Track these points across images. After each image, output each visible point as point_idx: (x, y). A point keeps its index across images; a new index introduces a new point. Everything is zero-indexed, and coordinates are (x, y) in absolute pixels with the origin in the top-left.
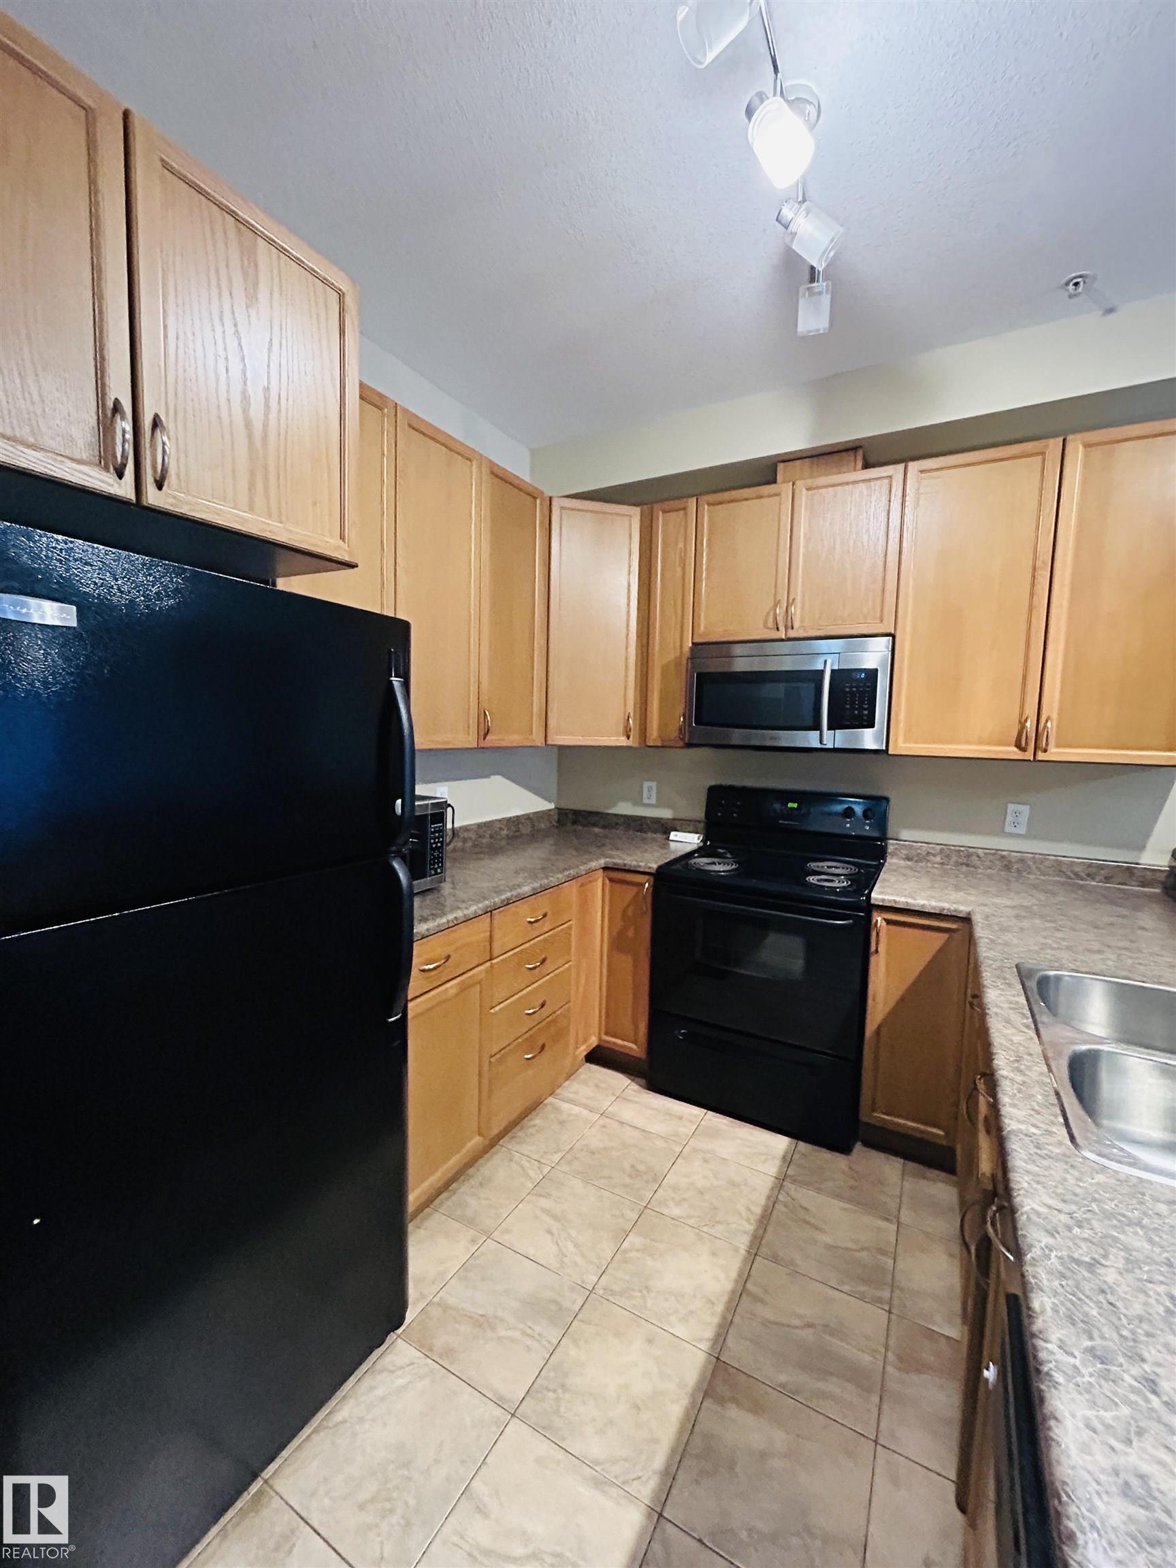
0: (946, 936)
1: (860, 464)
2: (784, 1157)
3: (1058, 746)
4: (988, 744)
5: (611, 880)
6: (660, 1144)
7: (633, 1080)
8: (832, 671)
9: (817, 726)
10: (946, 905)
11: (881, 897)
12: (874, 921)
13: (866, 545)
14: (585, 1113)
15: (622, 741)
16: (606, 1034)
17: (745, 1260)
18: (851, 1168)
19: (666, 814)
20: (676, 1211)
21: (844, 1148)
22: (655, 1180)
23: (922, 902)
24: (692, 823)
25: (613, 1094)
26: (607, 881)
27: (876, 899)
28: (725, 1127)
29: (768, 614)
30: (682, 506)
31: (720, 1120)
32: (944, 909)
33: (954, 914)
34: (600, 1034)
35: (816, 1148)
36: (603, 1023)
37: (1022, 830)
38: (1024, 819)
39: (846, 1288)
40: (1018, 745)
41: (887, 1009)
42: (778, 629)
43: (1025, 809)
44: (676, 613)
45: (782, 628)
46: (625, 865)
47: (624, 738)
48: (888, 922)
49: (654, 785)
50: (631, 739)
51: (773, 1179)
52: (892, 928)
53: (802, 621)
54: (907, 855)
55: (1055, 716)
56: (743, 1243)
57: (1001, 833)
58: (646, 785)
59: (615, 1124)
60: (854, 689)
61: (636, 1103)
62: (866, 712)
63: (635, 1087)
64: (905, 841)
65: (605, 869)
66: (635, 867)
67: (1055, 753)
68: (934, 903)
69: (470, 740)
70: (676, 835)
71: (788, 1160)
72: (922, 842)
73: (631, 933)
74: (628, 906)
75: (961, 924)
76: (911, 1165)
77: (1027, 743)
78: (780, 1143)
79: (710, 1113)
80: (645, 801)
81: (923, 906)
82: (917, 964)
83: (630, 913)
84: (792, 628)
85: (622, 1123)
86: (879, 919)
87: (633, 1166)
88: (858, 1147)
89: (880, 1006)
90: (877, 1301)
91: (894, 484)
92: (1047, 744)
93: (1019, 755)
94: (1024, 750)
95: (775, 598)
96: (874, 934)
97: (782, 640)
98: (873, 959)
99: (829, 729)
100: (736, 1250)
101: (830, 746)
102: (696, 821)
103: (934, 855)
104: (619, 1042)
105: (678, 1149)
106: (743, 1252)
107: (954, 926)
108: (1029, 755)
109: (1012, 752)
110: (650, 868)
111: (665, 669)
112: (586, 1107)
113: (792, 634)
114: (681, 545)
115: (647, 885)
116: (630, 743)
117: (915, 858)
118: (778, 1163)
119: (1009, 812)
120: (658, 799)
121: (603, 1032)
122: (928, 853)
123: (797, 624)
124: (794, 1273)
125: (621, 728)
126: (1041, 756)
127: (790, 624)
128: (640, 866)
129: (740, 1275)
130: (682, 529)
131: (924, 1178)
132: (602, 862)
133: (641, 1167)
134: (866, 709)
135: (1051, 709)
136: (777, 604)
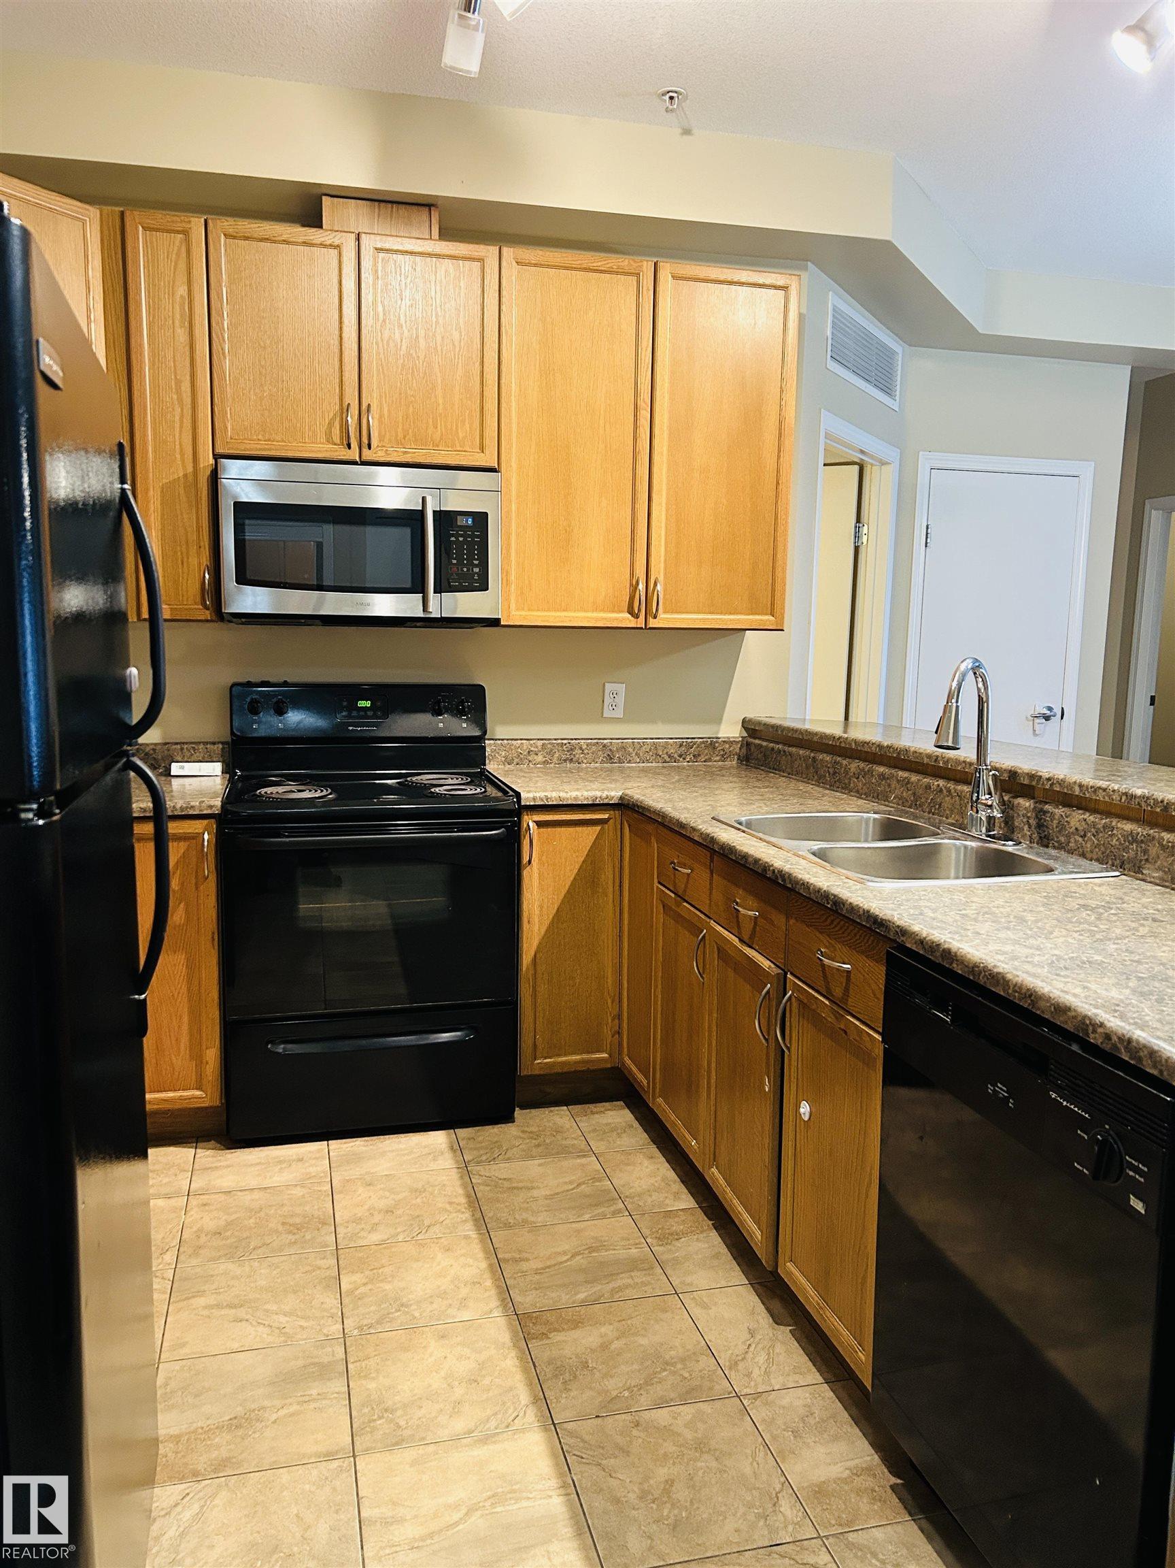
0: (598, 828)
1: (436, 233)
2: (452, 1148)
3: (665, 612)
4: (603, 610)
7: (196, 1148)
8: (434, 511)
9: (418, 587)
10: (598, 794)
11: (531, 795)
12: (525, 824)
13: (457, 344)
14: (162, 1202)
20: (375, 1237)
21: (505, 1119)
22: (324, 1224)
23: (574, 794)
25: (186, 1171)
27: (527, 799)
28: (363, 1148)
29: (331, 424)
30: (179, 226)
31: (351, 1144)
32: (596, 798)
33: (606, 801)
35: (477, 1128)
37: (619, 713)
38: (621, 700)
39: (587, 1217)
40: (631, 611)
41: (543, 931)
42: (349, 446)
43: (621, 688)
44: (180, 400)
45: (354, 445)
48: (539, 824)
51: (456, 1170)
52: (544, 830)
53: (381, 439)
54: (506, 757)
55: (661, 578)
57: (601, 719)
60: (461, 539)
62: (476, 570)
63: (204, 1153)
64: (503, 739)
66: (182, 809)
67: (665, 619)
68: (586, 794)
70: (181, 768)
71: (457, 1149)
72: (521, 739)
75: (612, 812)
76: (576, 1108)
77: (639, 610)
78: (436, 1138)
79: (334, 1142)
81: (576, 798)
82: (569, 872)
84: (370, 447)
85: (228, 1192)
86: (529, 821)
88: (518, 1112)
89: (536, 928)
90: (615, 1213)
91: (487, 270)
92: (657, 610)
93: (630, 622)
94: (637, 617)
95: (341, 399)
96: (525, 843)
97: (354, 462)
98: (525, 873)
99: (435, 593)
100: (466, 1237)
101: (435, 614)
103: (536, 753)
104: (171, 1094)
105: (326, 1188)
106: (473, 1234)
107: (606, 816)
108: (640, 622)
109: (625, 619)
110: (211, 807)
111: (167, 492)
114: (182, 290)
115: (206, 837)
117: (516, 760)
118: (448, 1155)
119: (607, 692)
122: (530, 752)
123: (374, 443)
124: (534, 1228)
126: (652, 623)
127: (365, 440)
128: (192, 808)
129: (486, 1251)
130: (182, 265)
131: (593, 1113)
133: (297, 1220)
134: (476, 566)
135: (658, 571)
136: (344, 410)
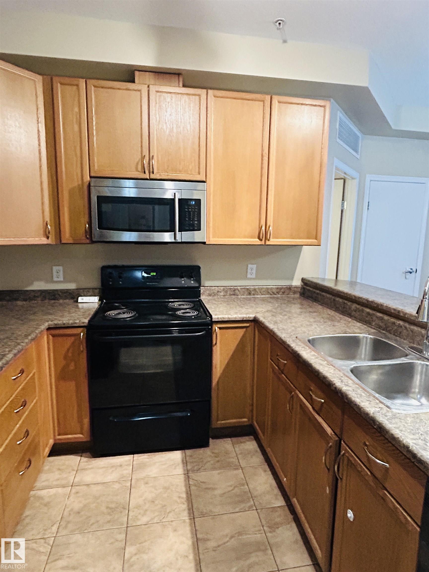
0: (244, 330)
1: (181, 84)
2: (183, 461)
3: (273, 238)
4: (248, 238)
5: (53, 336)
6: (117, 486)
7: (81, 456)
8: (179, 199)
9: (172, 229)
10: (245, 316)
11: (216, 317)
12: (214, 329)
13: (189, 130)
14: (60, 490)
15: (44, 241)
16: (59, 435)
17: (191, 525)
18: (213, 453)
19: (72, 286)
20: (144, 520)
21: (205, 445)
22: (124, 508)
23: (235, 316)
24: (91, 290)
25: (73, 470)
26: (51, 337)
27: (215, 319)
28: (148, 460)
29: (137, 164)
30: (75, 82)
31: (143, 457)
32: (244, 318)
33: (248, 319)
34: (54, 436)
35: (194, 450)
36: (56, 429)
37: (254, 276)
38: (254, 271)
39: (237, 510)
40: (259, 238)
41: (221, 372)
42: (145, 173)
43: (254, 266)
44: (76, 155)
45: (147, 172)
46: (64, 324)
47: (45, 239)
48: (220, 328)
49: (61, 268)
50: (50, 239)
51: (183, 475)
52: (222, 331)
53: (158, 169)
54: (209, 294)
55: (272, 225)
56: (185, 516)
57: (246, 278)
58: (55, 268)
59: (85, 487)
60: (190, 210)
61: (92, 468)
63: (84, 459)
64: (207, 287)
65: (49, 329)
66: (72, 324)
67: (273, 241)
68: (240, 316)
70: (83, 299)
71: (185, 462)
72: (215, 286)
73: (72, 367)
74: (68, 350)
75: (250, 323)
76: (234, 439)
77: (263, 237)
78: (177, 455)
79: (136, 456)
80: (55, 279)
81: (235, 318)
82: (233, 347)
83: (70, 355)
84: (153, 173)
85: (88, 485)
86: (216, 327)
87: (107, 508)
88: (211, 440)
89: (218, 369)
90: (250, 508)
91: (202, 99)
92: (270, 238)
93: (259, 242)
94: (261, 240)
95: (142, 154)
96: (214, 336)
97: (147, 179)
98: (214, 348)
99: (179, 231)
100: (184, 521)
101: (179, 240)
102: (93, 289)
103: (221, 292)
104: (70, 436)
105: (129, 484)
106: (188, 521)
107: (248, 325)
108: (263, 243)
109: (256, 241)
110: (83, 323)
111: (71, 192)
112: (57, 486)
113: (152, 176)
114: (76, 109)
115: (82, 334)
116: (49, 242)
117: (213, 295)
118: (181, 466)
119: (249, 268)
120: (64, 278)
121: (57, 434)
122: (218, 292)
123: (155, 171)
124: (214, 517)
125: (42, 232)
126: (268, 243)
127: (151, 170)
128: (76, 323)
129: (192, 533)
130: (76, 99)
131: (241, 442)
132: (46, 325)
133: (113, 506)
134: (196, 221)
135: (270, 222)
136: (143, 158)
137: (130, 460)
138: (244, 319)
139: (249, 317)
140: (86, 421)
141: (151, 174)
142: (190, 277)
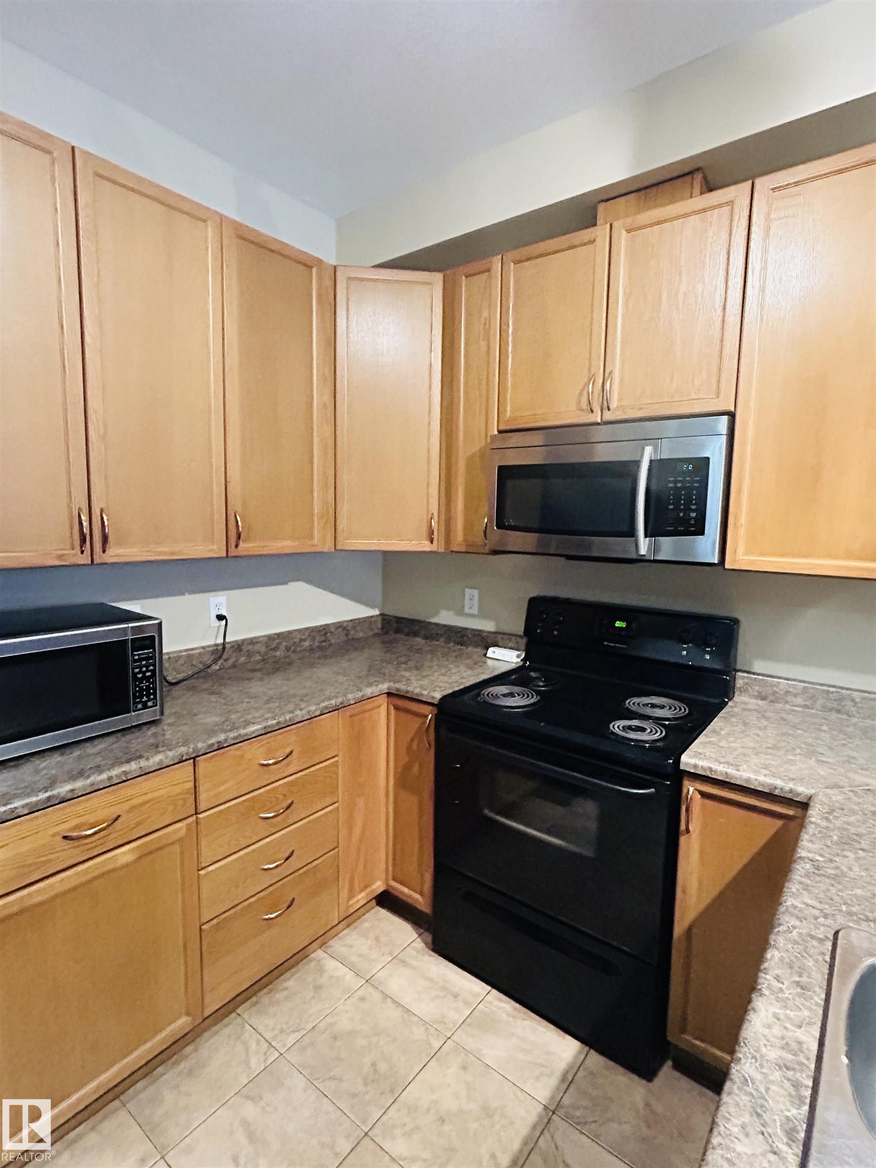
0: (779, 823)
1: (697, 190)
2: (565, 1075)
5: (397, 708)
6: (419, 1033)
7: (420, 935)
8: (650, 461)
9: (632, 533)
10: (779, 783)
11: (692, 761)
12: (685, 791)
14: (350, 975)
15: (426, 546)
16: (394, 879)
18: (648, 1106)
19: (488, 626)
20: (400, 1147)
21: (647, 1073)
22: (392, 1092)
23: (746, 775)
24: (513, 638)
25: (391, 954)
26: (393, 711)
27: (687, 764)
28: (504, 1016)
29: (581, 392)
30: (485, 267)
31: (502, 1005)
32: (776, 788)
33: (789, 796)
34: (387, 880)
35: (612, 1064)
36: (391, 868)
41: (701, 906)
42: (592, 411)
45: (597, 409)
46: (408, 692)
47: (427, 543)
48: (704, 795)
49: (476, 592)
50: (435, 542)
51: (542, 1108)
52: (708, 802)
53: (620, 400)
54: (759, 692)
58: (468, 592)
59: (377, 996)
60: (680, 485)
61: (414, 968)
62: (693, 515)
64: (758, 674)
65: (389, 694)
66: (417, 694)
68: (762, 778)
69: (216, 549)
70: (494, 652)
71: (568, 1080)
72: (780, 678)
73: (416, 769)
74: (412, 740)
75: (798, 810)
78: (566, 1050)
79: (495, 992)
81: (747, 780)
83: (415, 747)
84: (609, 409)
85: (386, 996)
86: (690, 788)
87: (374, 1064)
91: (736, 211)
95: (589, 370)
96: (684, 808)
97: (598, 424)
98: (683, 840)
99: (646, 536)
101: (649, 557)
102: (517, 636)
103: (795, 696)
104: (406, 890)
105: (436, 1045)
107: (791, 812)
110: (433, 698)
111: (470, 460)
112: (352, 968)
113: (608, 416)
114: (485, 314)
115: (430, 717)
116: (433, 548)
117: (771, 698)
118: (554, 1082)
120: (480, 609)
122: (787, 692)
123: (614, 404)
125: (424, 531)
127: (606, 405)
128: (421, 695)
130: (486, 296)
132: (384, 687)
133: (383, 1067)
134: (694, 511)
136: (592, 378)
137: (478, 995)
138: (777, 792)
139: (791, 791)
140: (428, 877)
141: (606, 412)
142: (702, 643)
